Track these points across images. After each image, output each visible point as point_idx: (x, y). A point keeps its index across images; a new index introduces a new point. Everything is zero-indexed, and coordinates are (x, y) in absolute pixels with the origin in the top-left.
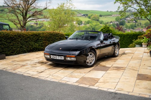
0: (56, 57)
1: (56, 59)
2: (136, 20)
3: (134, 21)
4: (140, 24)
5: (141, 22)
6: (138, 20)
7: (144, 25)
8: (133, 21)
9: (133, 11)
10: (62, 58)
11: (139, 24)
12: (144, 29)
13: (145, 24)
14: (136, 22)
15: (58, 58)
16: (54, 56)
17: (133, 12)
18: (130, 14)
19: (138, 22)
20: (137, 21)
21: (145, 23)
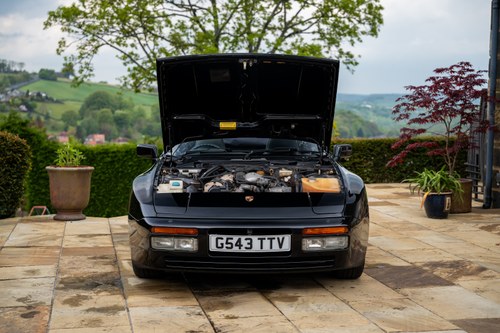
0: (245, 243)
1: (243, 250)
2: (30, 103)
3: (23, 108)
4: (47, 117)
5: (50, 112)
6: (39, 105)
7: (61, 123)
8: (18, 106)
9: (13, 69)
10: (281, 246)
11: (42, 119)
12: (62, 135)
13: (62, 119)
14: (30, 109)
15: (259, 245)
16: (235, 239)
17: (16, 72)
18: (5, 78)
19: (37, 109)
20: (35, 107)
21: (64, 115)
